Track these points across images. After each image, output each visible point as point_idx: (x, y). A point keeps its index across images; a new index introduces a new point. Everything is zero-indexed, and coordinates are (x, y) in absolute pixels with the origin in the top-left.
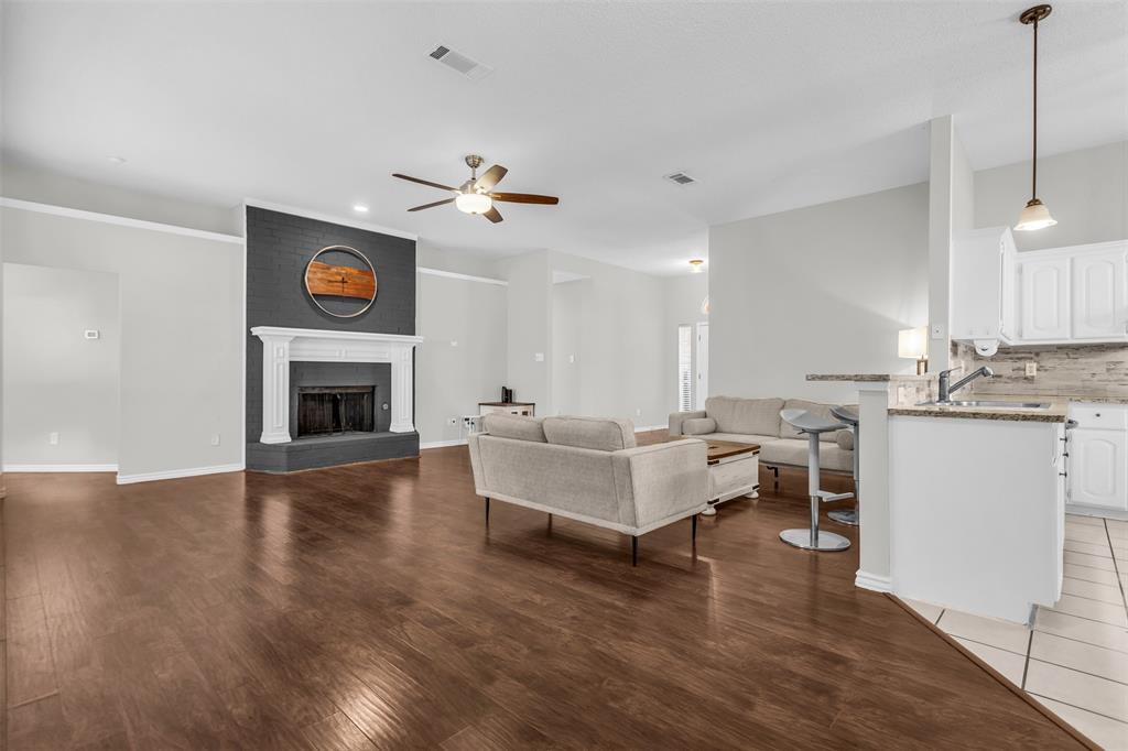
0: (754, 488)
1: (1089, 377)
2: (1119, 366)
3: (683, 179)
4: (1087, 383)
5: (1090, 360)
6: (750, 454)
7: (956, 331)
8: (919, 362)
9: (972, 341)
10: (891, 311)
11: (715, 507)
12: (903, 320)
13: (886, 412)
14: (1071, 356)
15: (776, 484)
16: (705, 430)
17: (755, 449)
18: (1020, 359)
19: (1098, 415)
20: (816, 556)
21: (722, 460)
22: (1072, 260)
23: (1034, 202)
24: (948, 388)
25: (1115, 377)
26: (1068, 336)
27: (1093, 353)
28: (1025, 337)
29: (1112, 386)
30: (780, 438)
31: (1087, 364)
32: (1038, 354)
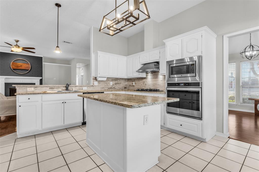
1: (141, 85)
31: (141, 82)
32: (135, 80)
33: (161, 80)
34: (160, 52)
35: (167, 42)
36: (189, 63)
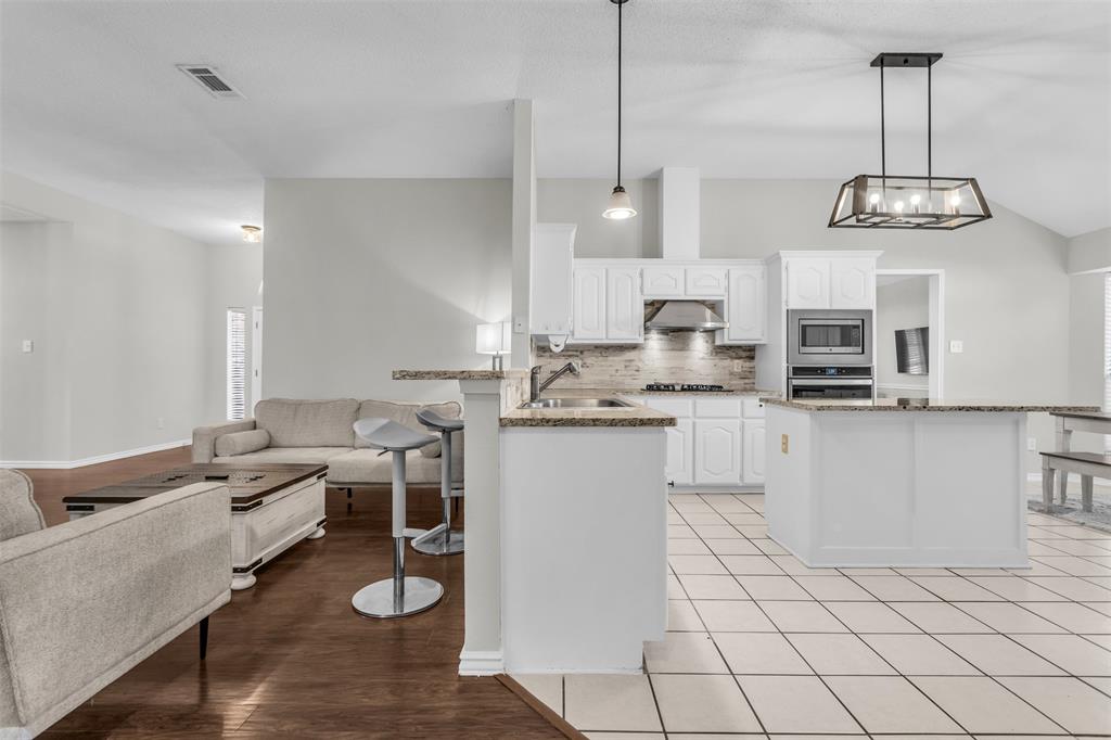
0: (318, 525)
1: (614, 373)
2: (632, 363)
3: (215, 84)
4: (613, 379)
5: (615, 358)
6: (314, 479)
7: (535, 327)
8: (494, 358)
9: (546, 337)
10: (470, 305)
11: (255, 573)
12: (479, 315)
13: (498, 423)
15: (350, 505)
16: (254, 448)
17: (321, 471)
18: (570, 356)
20: (400, 625)
21: (265, 500)
22: (607, 270)
23: (619, 189)
24: (539, 386)
25: (630, 373)
26: (604, 336)
27: (618, 351)
28: (577, 335)
30: (354, 448)
31: (613, 361)
32: (582, 352)
33: (701, 355)
34: (728, 276)
35: (787, 257)
36: (850, 323)
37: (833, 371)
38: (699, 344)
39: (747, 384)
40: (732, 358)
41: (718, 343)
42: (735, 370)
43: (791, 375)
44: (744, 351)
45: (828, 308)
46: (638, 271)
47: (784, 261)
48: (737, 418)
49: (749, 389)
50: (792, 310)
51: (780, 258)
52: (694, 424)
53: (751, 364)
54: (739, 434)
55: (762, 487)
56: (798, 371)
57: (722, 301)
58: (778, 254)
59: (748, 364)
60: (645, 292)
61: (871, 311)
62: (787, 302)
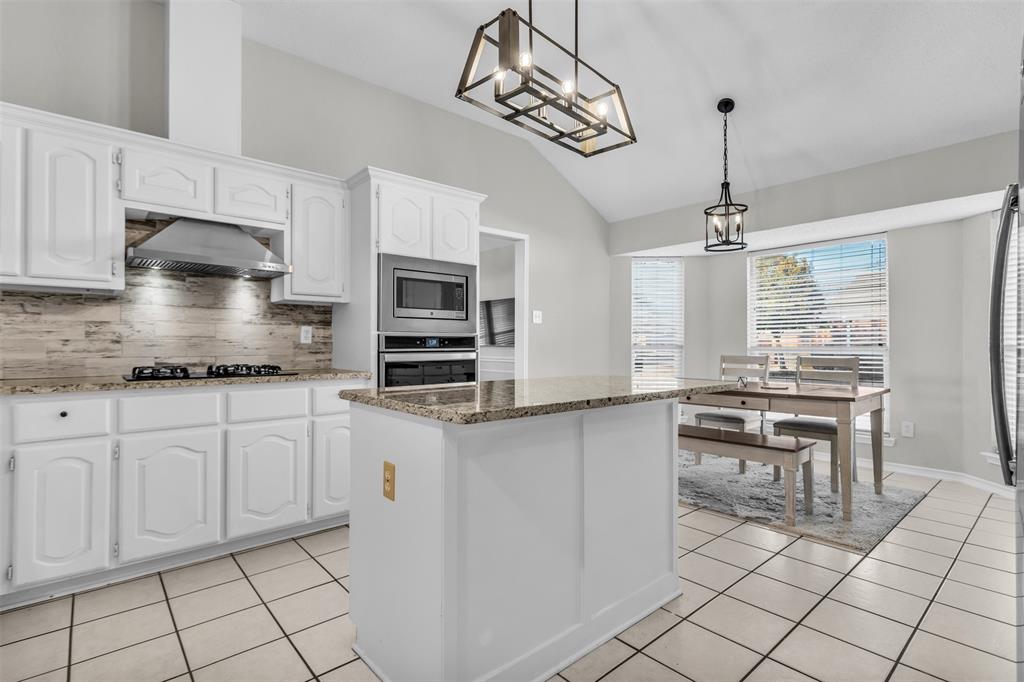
1: (59, 345)
2: (104, 328)
4: (55, 357)
5: (60, 317)
14: (29, 309)
19: (64, 415)
25: (98, 345)
26: (18, 269)
27: (65, 305)
29: (94, 360)
34: (290, 194)
35: (380, 178)
36: (453, 280)
37: (435, 342)
38: (243, 300)
39: (321, 364)
40: (298, 323)
41: (275, 298)
42: (303, 341)
43: (383, 349)
44: (316, 312)
45: (429, 257)
46: (110, 151)
47: (374, 182)
48: (304, 416)
49: (324, 370)
50: (386, 256)
51: (367, 178)
52: (226, 435)
53: (327, 333)
54: (306, 440)
55: (346, 515)
56: (393, 342)
57: (281, 233)
58: (366, 170)
59: (322, 332)
60: (127, 193)
61: (475, 267)
62: (378, 242)
